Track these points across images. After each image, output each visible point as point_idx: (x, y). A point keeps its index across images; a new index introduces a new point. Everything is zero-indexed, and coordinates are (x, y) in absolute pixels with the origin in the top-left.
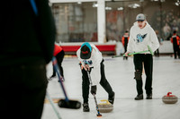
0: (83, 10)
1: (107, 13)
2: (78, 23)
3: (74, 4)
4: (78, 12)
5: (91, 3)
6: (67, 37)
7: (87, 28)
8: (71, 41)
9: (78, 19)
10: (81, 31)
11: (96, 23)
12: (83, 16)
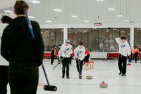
0: (55, 33)
3: (51, 30)
4: (52, 34)
5: (60, 29)
9: (52, 38)
12: (55, 36)
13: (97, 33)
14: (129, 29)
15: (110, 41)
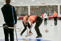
0: (25, 8)
1: (31, 9)
2: (23, 11)
3: (22, 7)
4: (23, 9)
6: (21, 15)
7: (26, 13)
8: (21, 16)
9: (23, 10)
10: (24, 13)
11: (28, 11)
12: (25, 10)
13: (43, 8)
14: (58, 6)
15: (49, 11)
